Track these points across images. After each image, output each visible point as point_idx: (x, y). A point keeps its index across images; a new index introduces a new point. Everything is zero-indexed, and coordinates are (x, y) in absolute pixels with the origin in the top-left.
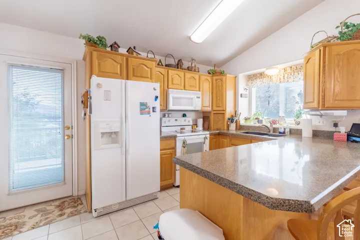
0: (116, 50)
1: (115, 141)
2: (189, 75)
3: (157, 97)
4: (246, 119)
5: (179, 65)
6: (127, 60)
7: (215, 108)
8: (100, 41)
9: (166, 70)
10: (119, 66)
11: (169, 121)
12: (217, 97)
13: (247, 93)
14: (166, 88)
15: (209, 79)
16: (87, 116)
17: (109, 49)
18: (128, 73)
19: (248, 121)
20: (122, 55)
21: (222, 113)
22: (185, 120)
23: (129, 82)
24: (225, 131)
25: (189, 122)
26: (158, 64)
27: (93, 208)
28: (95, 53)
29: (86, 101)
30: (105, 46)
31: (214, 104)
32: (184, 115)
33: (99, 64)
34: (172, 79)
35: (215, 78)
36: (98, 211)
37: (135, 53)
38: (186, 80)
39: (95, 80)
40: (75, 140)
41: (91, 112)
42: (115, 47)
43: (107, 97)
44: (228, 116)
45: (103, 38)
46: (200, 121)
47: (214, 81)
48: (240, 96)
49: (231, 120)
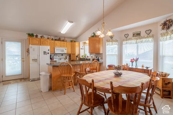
0: (37, 37)
1: (36, 62)
2: (62, 42)
3: (49, 50)
4: (82, 56)
5: (59, 40)
6: (40, 40)
7: (72, 53)
8: (32, 35)
9: (54, 41)
10: (38, 41)
11: (56, 57)
12: (73, 49)
13: (84, 48)
14: (54, 47)
15: (70, 43)
16: (28, 55)
17: (35, 37)
18: (40, 43)
19: (83, 57)
20: (39, 38)
21: (74, 54)
22: (62, 57)
23: (40, 46)
24: (75, 60)
25: (64, 57)
26: (52, 40)
27: (30, 78)
28: (30, 38)
29: (28, 51)
30: (34, 36)
31: (72, 51)
32: (62, 55)
33: (32, 41)
34: (56, 44)
35: (72, 43)
36: (31, 80)
37: (43, 38)
38: (62, 44)
39: (30, 45)
40: (25, 62)
41: (29, 54)
42: (37, 36)
43: (34, 50)
44: (76, 55)
45: (33, 34)
46: (68, 57)
47: (72, 44)
48: (80, 49)
49: (77, 56)
